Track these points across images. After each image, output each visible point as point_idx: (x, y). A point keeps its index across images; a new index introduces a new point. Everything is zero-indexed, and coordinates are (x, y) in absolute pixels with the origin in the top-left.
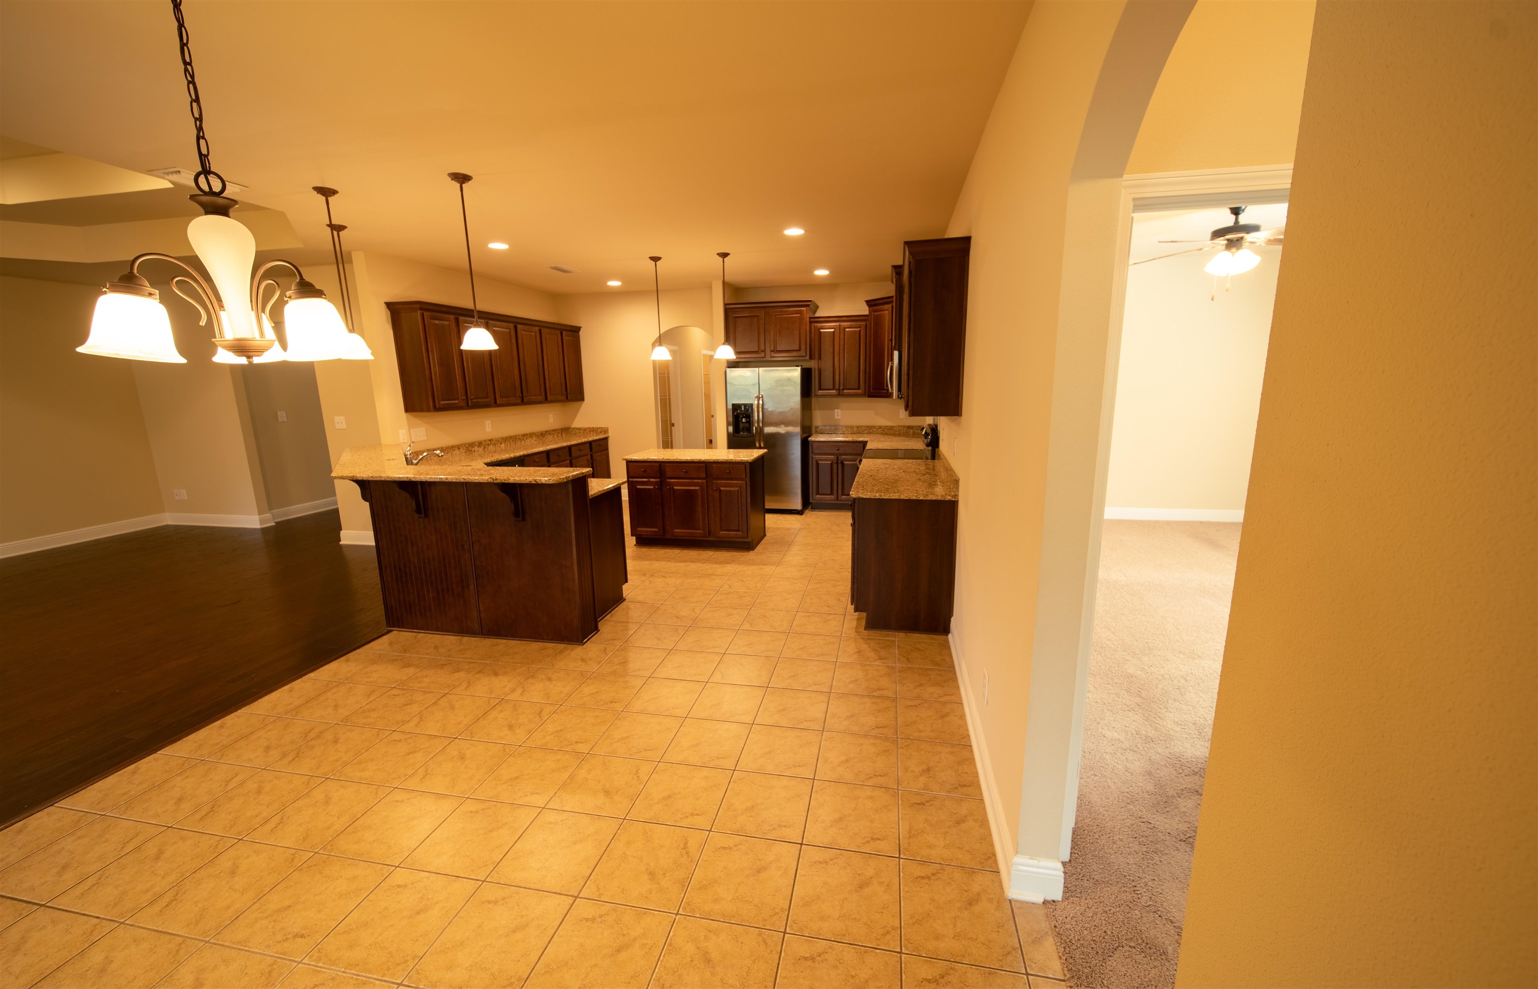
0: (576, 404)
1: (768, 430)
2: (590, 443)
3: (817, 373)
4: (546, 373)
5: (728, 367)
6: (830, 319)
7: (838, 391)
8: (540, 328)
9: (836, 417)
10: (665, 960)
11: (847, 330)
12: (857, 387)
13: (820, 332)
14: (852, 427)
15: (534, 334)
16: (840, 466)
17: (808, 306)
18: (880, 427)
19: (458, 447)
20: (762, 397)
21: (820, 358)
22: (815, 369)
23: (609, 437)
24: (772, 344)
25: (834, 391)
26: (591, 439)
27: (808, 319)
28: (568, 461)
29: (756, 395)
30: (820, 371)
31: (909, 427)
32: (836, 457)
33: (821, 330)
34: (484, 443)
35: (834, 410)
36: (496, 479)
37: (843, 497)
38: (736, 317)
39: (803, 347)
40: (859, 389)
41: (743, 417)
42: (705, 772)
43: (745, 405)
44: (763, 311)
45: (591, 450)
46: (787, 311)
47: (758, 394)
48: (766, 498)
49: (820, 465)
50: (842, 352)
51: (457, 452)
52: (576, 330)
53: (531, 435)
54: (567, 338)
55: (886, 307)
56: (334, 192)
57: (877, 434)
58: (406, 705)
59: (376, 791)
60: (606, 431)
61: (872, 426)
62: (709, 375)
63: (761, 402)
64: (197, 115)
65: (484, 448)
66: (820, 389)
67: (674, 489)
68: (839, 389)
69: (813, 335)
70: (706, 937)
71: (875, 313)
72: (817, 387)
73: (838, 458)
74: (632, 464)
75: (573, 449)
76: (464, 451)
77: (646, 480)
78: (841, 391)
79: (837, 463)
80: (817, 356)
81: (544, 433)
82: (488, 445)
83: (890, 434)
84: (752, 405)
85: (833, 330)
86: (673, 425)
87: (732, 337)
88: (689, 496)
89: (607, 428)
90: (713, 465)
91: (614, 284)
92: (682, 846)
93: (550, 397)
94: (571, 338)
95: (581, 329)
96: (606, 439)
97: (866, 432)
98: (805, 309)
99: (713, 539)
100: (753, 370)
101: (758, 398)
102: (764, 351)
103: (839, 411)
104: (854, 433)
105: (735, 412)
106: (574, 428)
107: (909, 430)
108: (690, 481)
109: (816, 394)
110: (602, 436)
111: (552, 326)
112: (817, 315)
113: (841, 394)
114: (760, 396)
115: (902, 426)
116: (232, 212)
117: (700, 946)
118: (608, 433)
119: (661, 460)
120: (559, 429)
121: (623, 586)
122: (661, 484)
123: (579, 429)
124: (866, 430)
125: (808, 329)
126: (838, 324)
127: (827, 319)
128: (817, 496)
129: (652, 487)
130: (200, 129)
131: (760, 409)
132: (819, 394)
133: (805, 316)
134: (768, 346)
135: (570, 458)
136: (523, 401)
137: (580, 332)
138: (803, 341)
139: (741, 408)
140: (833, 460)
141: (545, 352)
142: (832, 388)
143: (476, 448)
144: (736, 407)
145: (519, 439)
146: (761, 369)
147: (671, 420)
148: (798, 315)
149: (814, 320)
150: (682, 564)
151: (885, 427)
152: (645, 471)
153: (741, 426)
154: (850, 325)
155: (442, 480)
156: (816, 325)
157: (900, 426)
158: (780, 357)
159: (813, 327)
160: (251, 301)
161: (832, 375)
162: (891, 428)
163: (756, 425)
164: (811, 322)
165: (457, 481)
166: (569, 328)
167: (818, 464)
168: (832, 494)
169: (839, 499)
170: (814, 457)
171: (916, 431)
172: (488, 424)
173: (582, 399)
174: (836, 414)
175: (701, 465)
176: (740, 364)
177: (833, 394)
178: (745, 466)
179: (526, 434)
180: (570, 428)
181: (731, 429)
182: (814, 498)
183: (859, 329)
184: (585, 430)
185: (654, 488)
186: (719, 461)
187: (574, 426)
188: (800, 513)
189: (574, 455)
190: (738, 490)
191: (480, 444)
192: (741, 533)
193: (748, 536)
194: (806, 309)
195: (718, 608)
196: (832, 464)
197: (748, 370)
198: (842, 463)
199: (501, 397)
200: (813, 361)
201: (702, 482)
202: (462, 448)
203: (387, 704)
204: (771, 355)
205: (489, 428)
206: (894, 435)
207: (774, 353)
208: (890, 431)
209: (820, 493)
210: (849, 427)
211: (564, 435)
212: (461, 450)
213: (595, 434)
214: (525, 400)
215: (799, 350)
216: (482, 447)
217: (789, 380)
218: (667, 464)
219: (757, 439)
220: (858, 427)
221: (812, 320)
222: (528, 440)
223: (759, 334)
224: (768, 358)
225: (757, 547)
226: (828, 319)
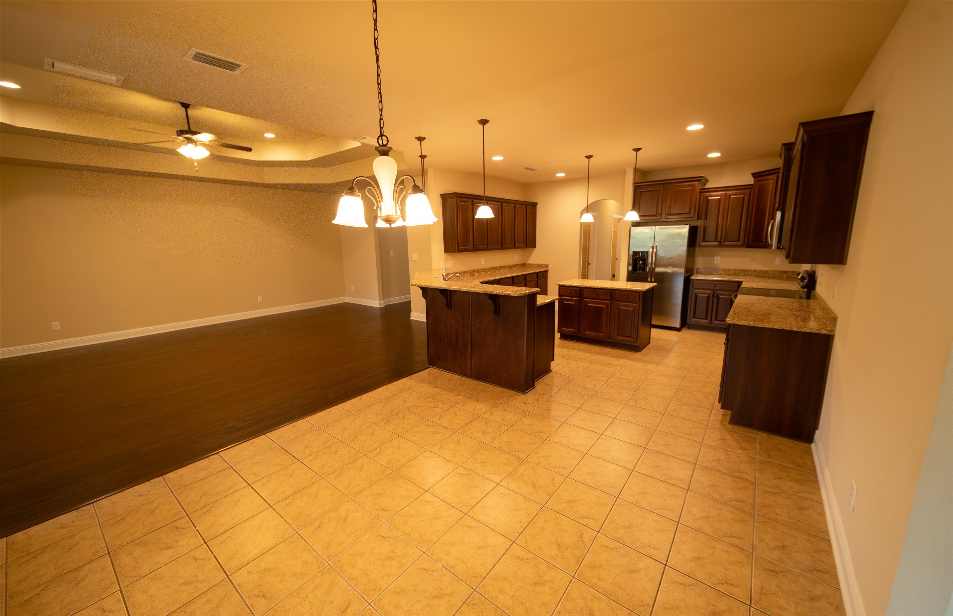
0: (531, 249)
1: (658, 270)
2: (537, 273)
3: (702, 230)
4: (516, 231)
5: (632, 226)
6: (718, 189)
7: (719, 243)
8: (515, 204)
9: (715, 262)
10: (564, 602)
11: (732, 196)
12: (737, 240)
13: (708, 199)
14: (729, 270)
15: (511, 208)
16: (715, 299)
17: (700, 180)
18: (755, 271)
19: (467, 272)
20: (656, 247)
21: (706, 218)
22: (701, 227)
23: (549, 270)
24: (667, 210)
25: (716, 243)
26: (538, 271)
27: (699, 190)
28: (524, 284)
29: (651, 245)
30: (705, 228)
31: (784, 272)
32: (713, 292)
33: (709, 198)
34: (480, 271)
35: (714, 256)
36: (487, 291)
37: (716, 322)
38: (641, 192)
39: (693, 211)
40: (738, 241)
41: (640, 260)
42: (597, 493)
43: (642, 252)
44: (663, 186)
45: (537, 278)
46: (682, 185)
47: (653, 245)
48: (653, 317)
49: (698, 297)
50: (725, 214)
51: (466, 275)
52: (534, 205)
53: (504, 267)
54: (530, 210)
55: (771, 177)
56: (424, 139)
57: (752, 276)
58: (434, 408)
59: (419, 448)
60: (547, 266)
61: (747, 270)
62: (617, 231)
63: (655, 250)
64: (381, 109)
65: (480, 273)
66: (704, 241)
67: (588, 305)
68: (720, 242)
69: (701, 202)
70: (591, 600)
71: (760, 183)
72: (701, 240)
73: (714, 293)
74: (562, 287)
75: (527, 276)
76: (469, 275)
77: (570, 298)
78: (722, 243)
79: (713, 296)
80: (703, 217)
81: (511, 266)
82: (482, 272)
83: (765, 277)
84: (647, 252)
85: (719, 197)
86: (589, 264)
87: (637, 205)
88: (598, 311)
89: (548, 264)
90: (617, 292)
91: (561, 175)
92: (579, 535)
93: (516, 245)
94: (532, 210)
95: (538, 204)
96: (547, 271)
97: (741, 274)
98: (697, 183)
99: (611, 341)
100: (650, 228)
101: (653, 247)
102: (661, 215)
103: (719, 258)
104: (731, 275)
105: (634, 256)
106: (528, 264)
107: (783, 275)
108: (599, 301)
109: (700, 245)
110: (544, 269)
111: (521, 203)
112: (707, 186)
113: (721, 245)
114: (655, 246)
115: (777, 271)
116: (390, 153)
117: (587, 604)
118: (548, 268)
119: (581, 286)
120: (520, 264)
121: (551, 363)
122: (580, 302)
123: (531, 264)
124: (741, 272)
125: (698, 197)
126: (724, 193)
127: (715, 190)
128: (694, 319)
129: (574, 303)
130: (381, 115)
131: (654, 255)
132: (702, 245)
133: (697, 188)
134: (664, 210)
135: (525, 282)
136: (502, 247)
137: (537, 206)
138: (693, 206)
139: (639, 254)
140: (710, 294)
141: (516, 218)
142: (714, 240)
143: (476, 273)
144: (635, 253)
145: (498, 269)
146: (657, 227)
147: (588, 261)
148: (691, 188)
149: (704, 191)
150: (589, 354)
151: (760, 271)
152: (570, 293)
153: (638, 266)
154: (736, 193)
155: (460, 290)
156: (705, 194)
157: (775, 271)
158: (672, 218)
159: (702, 196)
160: (394, 197)
161: (715, 231)
162: (766, 272)
163: (650, 266)
164: (701, 192)
165: (467, 291)
166: (530, 204)
167: (696, 296)
168: (706, 318)
169: (712, 323)
170: (693, 291)
171: (791, 275)
172: (483, 260)
173: (535, 246)
174: (715, 260)
175: (608, 291)
176: (641, 224)
177: (715, 245)
178: (640, 293)
179: (502, 267)
180: (526, 264)
181: (630, 268)
182: (691, 320)
183: (743, 196)
184: (535, 265)
185: (575, 303)
186: (621, 289)
187: (528, 263)
188: (678, 330)
189: (527, 280)
190: (633, 310)
191: (478, 271)
192: (632, 339)
193: (637, 342)
194: (698, 183)
195: (612, 387)
196: (708, 297)
197: (648, 228)
198: (718, 296)
199: (491, 245)
200: (700, 221)
201: (607, 302)
202: (469, 273)
203: (426, 405)
204: (665, 217)
205: (483, 262)
206: (769, 277)
207: (669, 216)
208: (765, 274)
209: (696, 317)
210: (726, 270)
211: (522, 268)
213: (540, 268)
214: (503, 247)
215: (689, 213)
216: (479, 273)
217: (679, 234)
218: (585, 289)
219: (649, 275)
220: (734, 270)
221: (702, 191)
222: (503, 270)
223: (658, 202)
224: (663, 219)
225: (643, 350)
226: (716, 189)
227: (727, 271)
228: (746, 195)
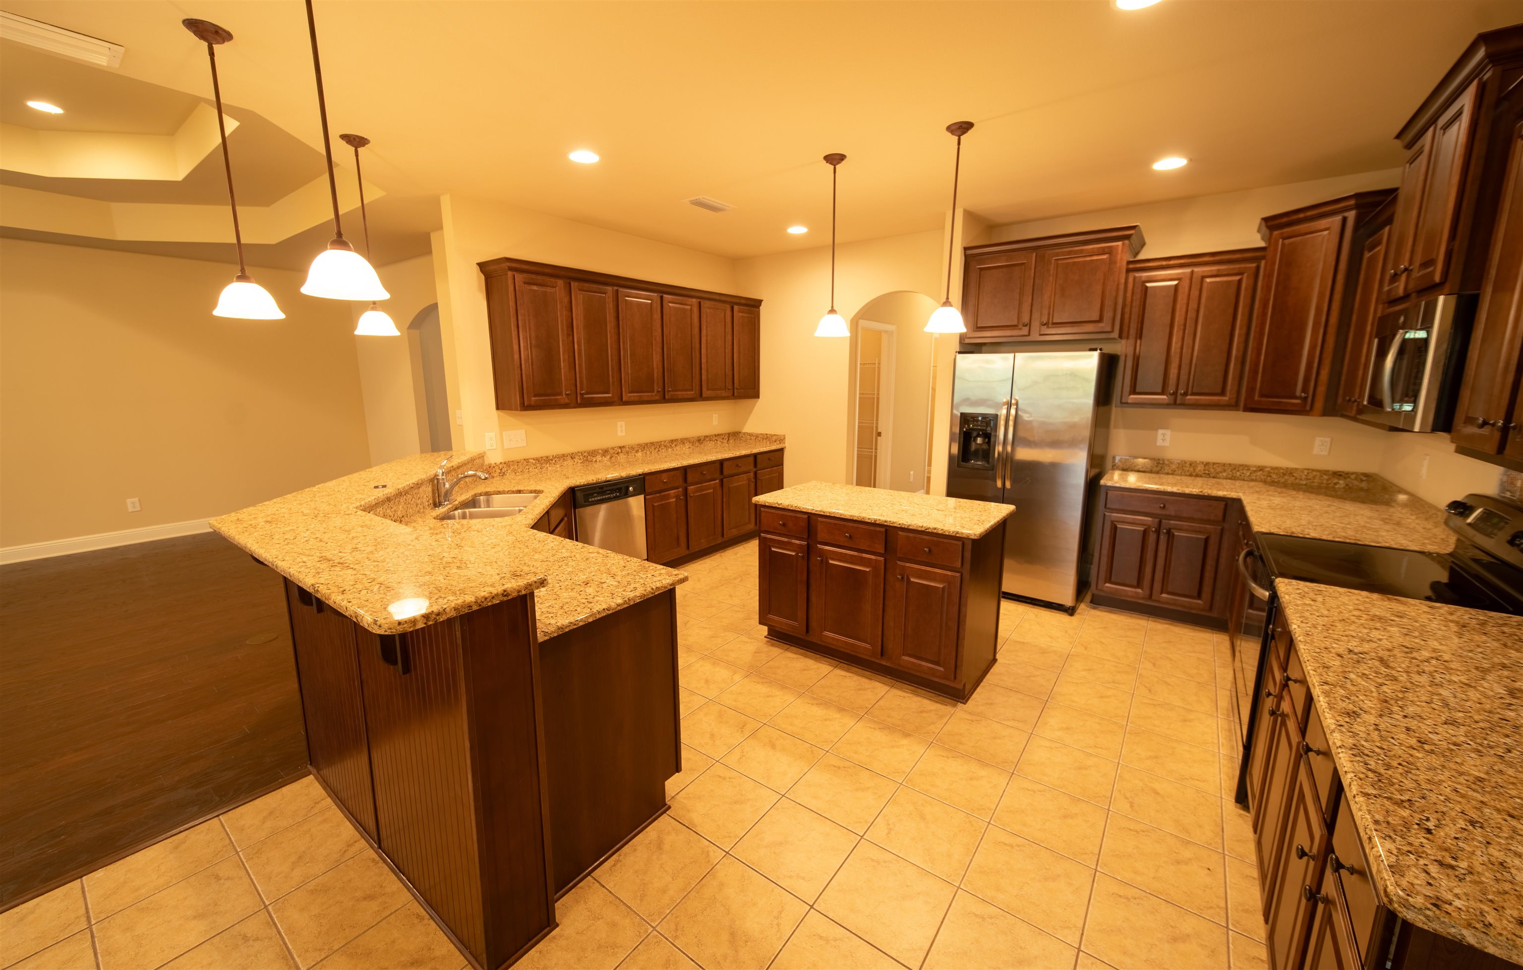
1: (1021, 455)
2: (754, 456)
3: (1130, 364)
4: (704, 360)
5: (960, 353)
6: (1172, 262)
7: (1172, 397)
8: (699, 300)
9: (1160, 443)
11: (1208, 280)
12: (1219, 390)
13: (1147, 287)
14: (1194, 466)
15: (688, 307)
16: (1163, 538)
17: (1128, 237)
18: (1261, 469)
19: (572, 456)
20: (1017, 404)
21: (1140, 335)
22: (1126, 356)
23: (784, 448)
24: (1045, 312)
25: (1165, 397)
26: (761, 450)
27: (1125, 263)
28: (718, 481)
29: (1005, 400)
30: (1136, 359)
31: (1338, 474)
32: (1157, 520)
33: (1148, 285)
34: (611, 451)
35: (1157, 430)
37: (1164, 595)
38: (981, 269)
39: (1108, 315)
40: (1223, 393)
41: (978, 435)
43: (985, 416)
44: (1034, 255)
45: (754, 464)
46: (1082, 251)
47: (1009, 398)
49: (1118, 530)
50: (1190, 323)
51: (569, 462)
52: (756, 306)
53: (685, 441)
54: (740, 315)
55: (1324, 223)
60: (782, 439)
61: (1241, 465)
63: (1013, 412)
65: (611, 457)
66: (1134, 391)
68: (1175, 394)
69: (1129, 294)
71: (1287, 241)
72: (1127, 388)
73: (1160, 523)
74: (765, 509)
75: (726, 465)
76: (581, 461)
77: (785, 539)
78: (1179, 397)
79: (1158, 532)
80: (1133, 332)
81: (703, 439)
82: (618, 453)
83: (1285, 485)
84: (996, 417)
85: (1175, 283)
86: (879, 434)
87: (972, 301)
89: (784, 436)
91: (797, 230)
93: (706, 393)
94: (746, 315)
95: (763, 303)
96: (782, 450)
97: (1224, 474)
98: (1120, 243)
100: (1003, 358)
101: (1009, 405)
102: (1029, 325)
103: (1168, 433)
104: (1197, 476)
105: (964, 427)
106: (745, 434)
107: (1336, 481)
109: (1123, 401)
110: (776, 447)
111: (715, 297)
112: (1142, 256)
113: (1178, 402)
114: (1013, 401)
115: (1317, 471)
118: (785, 443)
120: (727, 435)
122: (809, 551)
124: (1225, 471)
125: (1123, 281)
126: (1188, 270)
127: (1164, 263)
128: (1107, 585)
129: (793, 553)
131: (1011, 423)
132: (1130, 401)
133: (1119, 257)
134: (1036, 315)
135: (721, 478)
136: (663, 396)
137: (761, 309)
138: (1109, 303)
139: (977, 420)
140: (1149, 527)
141: (704, 334)
142: (1160, 390)
143: (599, 458)
144: (965, 419)
145: (665, 446)
146: (1021, 356)
147: (877, 428)
148: (1104, 257)
149: (1136, 266)
151: (1272, 468)
152: (784, 525)
153: (973, 447)
154: (1219, 270)
156: (1138, 275)
157: (1313, 470)
158: (1056, 334)
159: (1131, 280)
161: (1162, 368)
162: (1290, 472)
163: (1001, 449)
164: (1128, 271)
166: (743, 302)
167: (1114, 528)
168: (1139, 585)
169: (1154, 597)
170: (1105, 516)
171: (1355, 482)
172: (621, 426)
173: (756, 395)
174: (1160, 437)
175: (879, 531)
176: (984, 348)
177: (1161, 402)
178: (965, 543)
179: (676, 441)
180: (740, 432)
181: (956, 454)
182: (1099, 587)
183: (1237, 278)
185: (797, 555)
187: (743, 431)
188: (1070, 611)
189: (726, 472)
191: (605, 452)
194: (1123, 244)
196: (1145, 533)
197: (996, 358)
198: (1169, 532)
199: (630, 391)
200: (1124, 342)
201: (876, 560)
202: (577, 457)
204: (1040, 330)
205: (622, 431)
206: (1296, 487)
207: (1048, 327)
208: (1286, 477)
209: (1113, 579)
210: (1186, 465)
212: (575, 460)
213: (767, 444)
214: (667, 397)
215: (1100, 320)
216: (608, 457)
217: (1073, 375)
219: (999, 472)
220: (1207, 464)
221: (1131, 266)
223: (1021, 294)
224: (1035, 337)
226: (1166, 263)
227: (1188, 465)
228: (1246, 275)
